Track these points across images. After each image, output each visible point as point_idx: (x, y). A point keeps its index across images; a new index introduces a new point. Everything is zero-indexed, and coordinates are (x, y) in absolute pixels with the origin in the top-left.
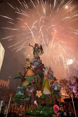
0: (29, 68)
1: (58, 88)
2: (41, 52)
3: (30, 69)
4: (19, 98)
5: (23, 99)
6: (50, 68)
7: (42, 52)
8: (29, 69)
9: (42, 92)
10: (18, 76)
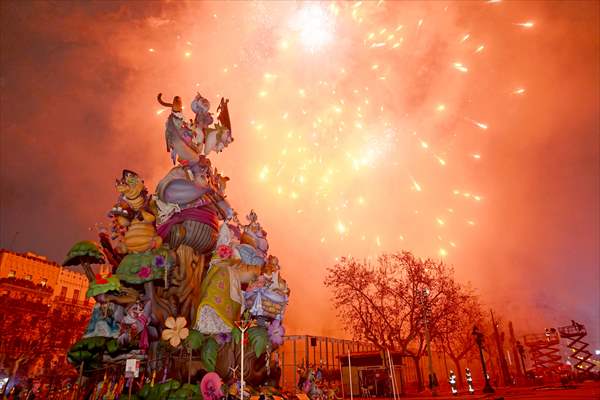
0: (136, 213)
1: (268, 304)
2: (219, 137)
3: (141, 219)
4: (95, 350)
5: (114, 355)
6: (252, 214)
7: (224, 136)
8: (136, 221)
9: (190, 323)
10: (82, 253)
